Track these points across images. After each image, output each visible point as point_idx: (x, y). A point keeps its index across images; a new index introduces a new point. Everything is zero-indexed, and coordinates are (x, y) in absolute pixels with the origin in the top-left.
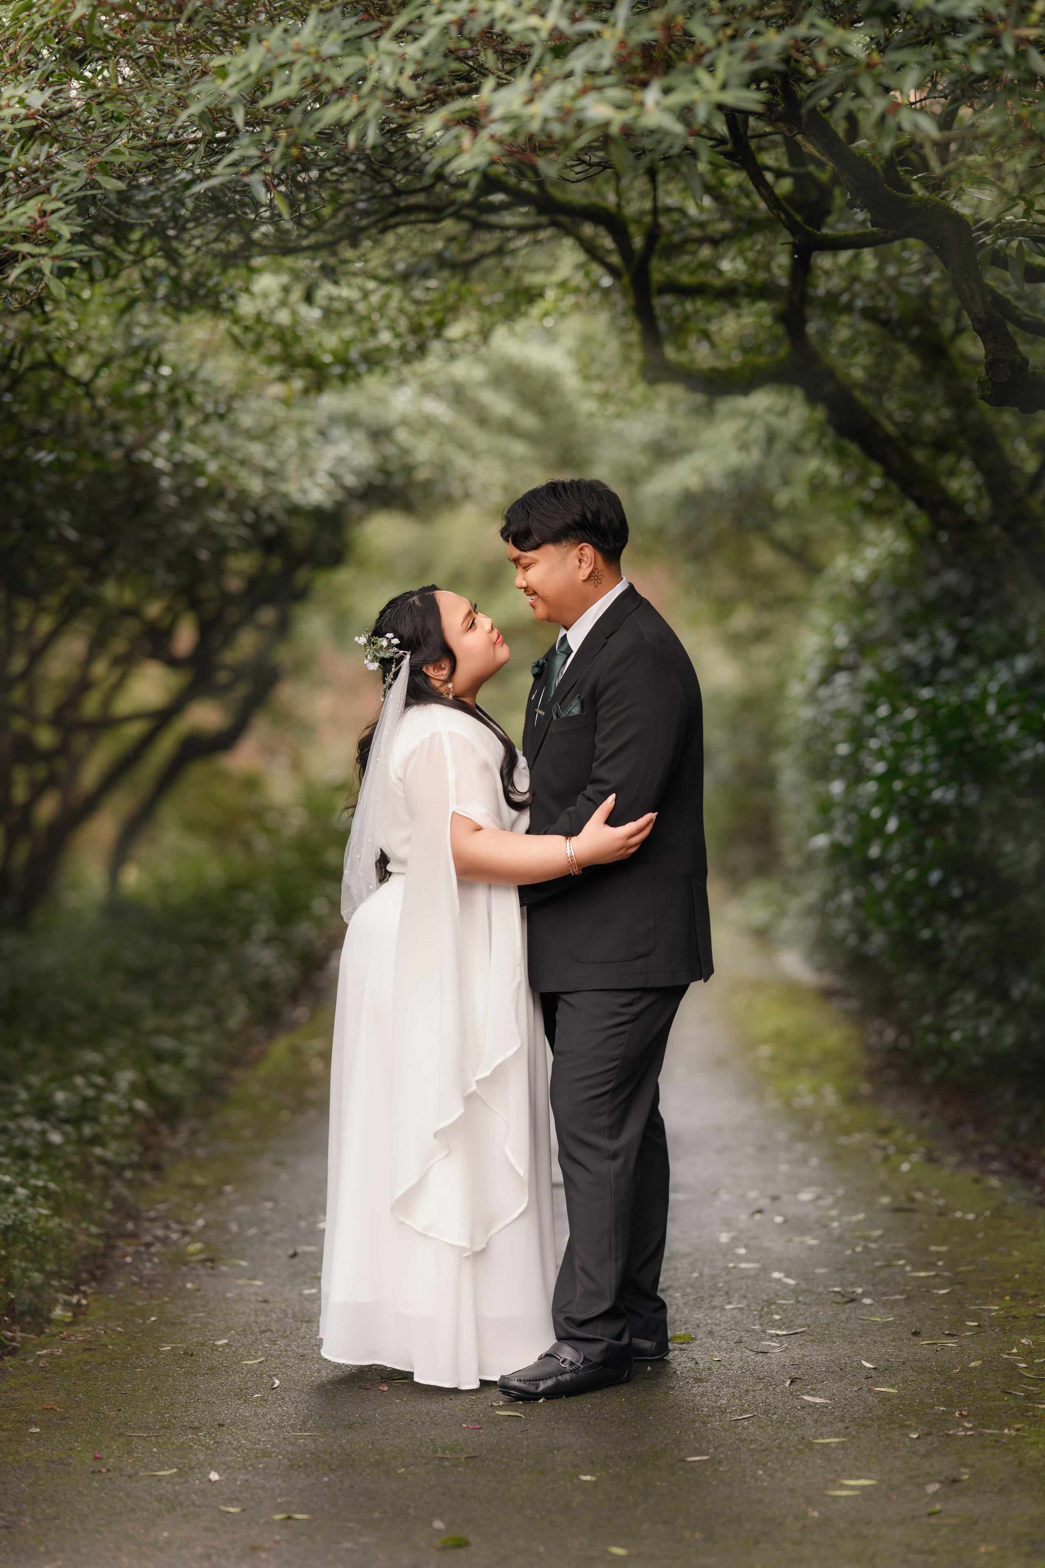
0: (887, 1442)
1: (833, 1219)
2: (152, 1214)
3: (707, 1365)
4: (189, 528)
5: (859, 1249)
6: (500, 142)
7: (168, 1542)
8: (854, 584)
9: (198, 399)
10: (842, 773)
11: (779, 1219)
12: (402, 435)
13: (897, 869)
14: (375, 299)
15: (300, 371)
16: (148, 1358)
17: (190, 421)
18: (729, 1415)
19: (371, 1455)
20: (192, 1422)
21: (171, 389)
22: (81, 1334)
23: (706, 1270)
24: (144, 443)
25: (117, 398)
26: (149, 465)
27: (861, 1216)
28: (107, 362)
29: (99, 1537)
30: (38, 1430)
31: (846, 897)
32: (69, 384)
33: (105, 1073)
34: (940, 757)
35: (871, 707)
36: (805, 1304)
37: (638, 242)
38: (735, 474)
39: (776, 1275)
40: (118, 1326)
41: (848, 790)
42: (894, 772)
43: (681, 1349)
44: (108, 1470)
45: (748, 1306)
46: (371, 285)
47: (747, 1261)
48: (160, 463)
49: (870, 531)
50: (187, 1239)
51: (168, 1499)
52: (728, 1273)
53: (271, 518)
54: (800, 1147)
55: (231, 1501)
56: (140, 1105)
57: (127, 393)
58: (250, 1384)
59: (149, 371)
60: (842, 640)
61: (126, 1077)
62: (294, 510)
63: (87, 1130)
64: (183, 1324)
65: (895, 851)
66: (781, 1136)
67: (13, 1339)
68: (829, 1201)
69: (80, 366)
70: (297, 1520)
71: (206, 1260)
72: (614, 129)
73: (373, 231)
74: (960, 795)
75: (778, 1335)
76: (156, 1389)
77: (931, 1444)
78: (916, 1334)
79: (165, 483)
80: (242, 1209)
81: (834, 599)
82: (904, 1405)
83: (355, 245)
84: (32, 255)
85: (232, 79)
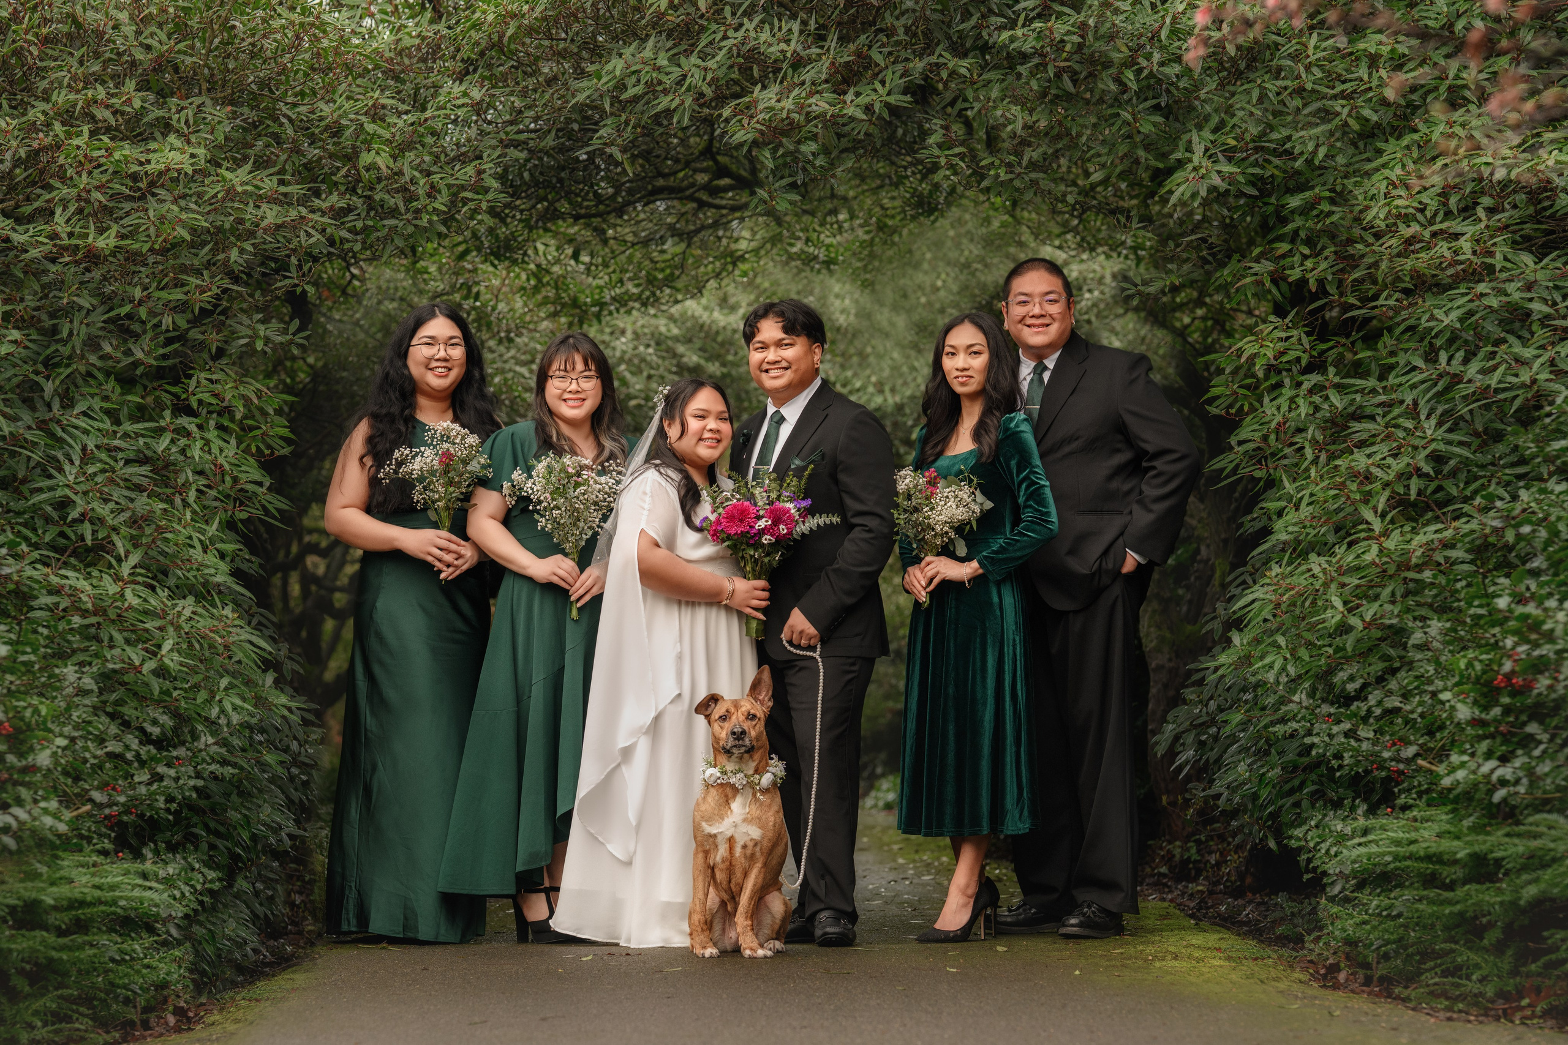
84: (472, 200)
85: (604, 80)
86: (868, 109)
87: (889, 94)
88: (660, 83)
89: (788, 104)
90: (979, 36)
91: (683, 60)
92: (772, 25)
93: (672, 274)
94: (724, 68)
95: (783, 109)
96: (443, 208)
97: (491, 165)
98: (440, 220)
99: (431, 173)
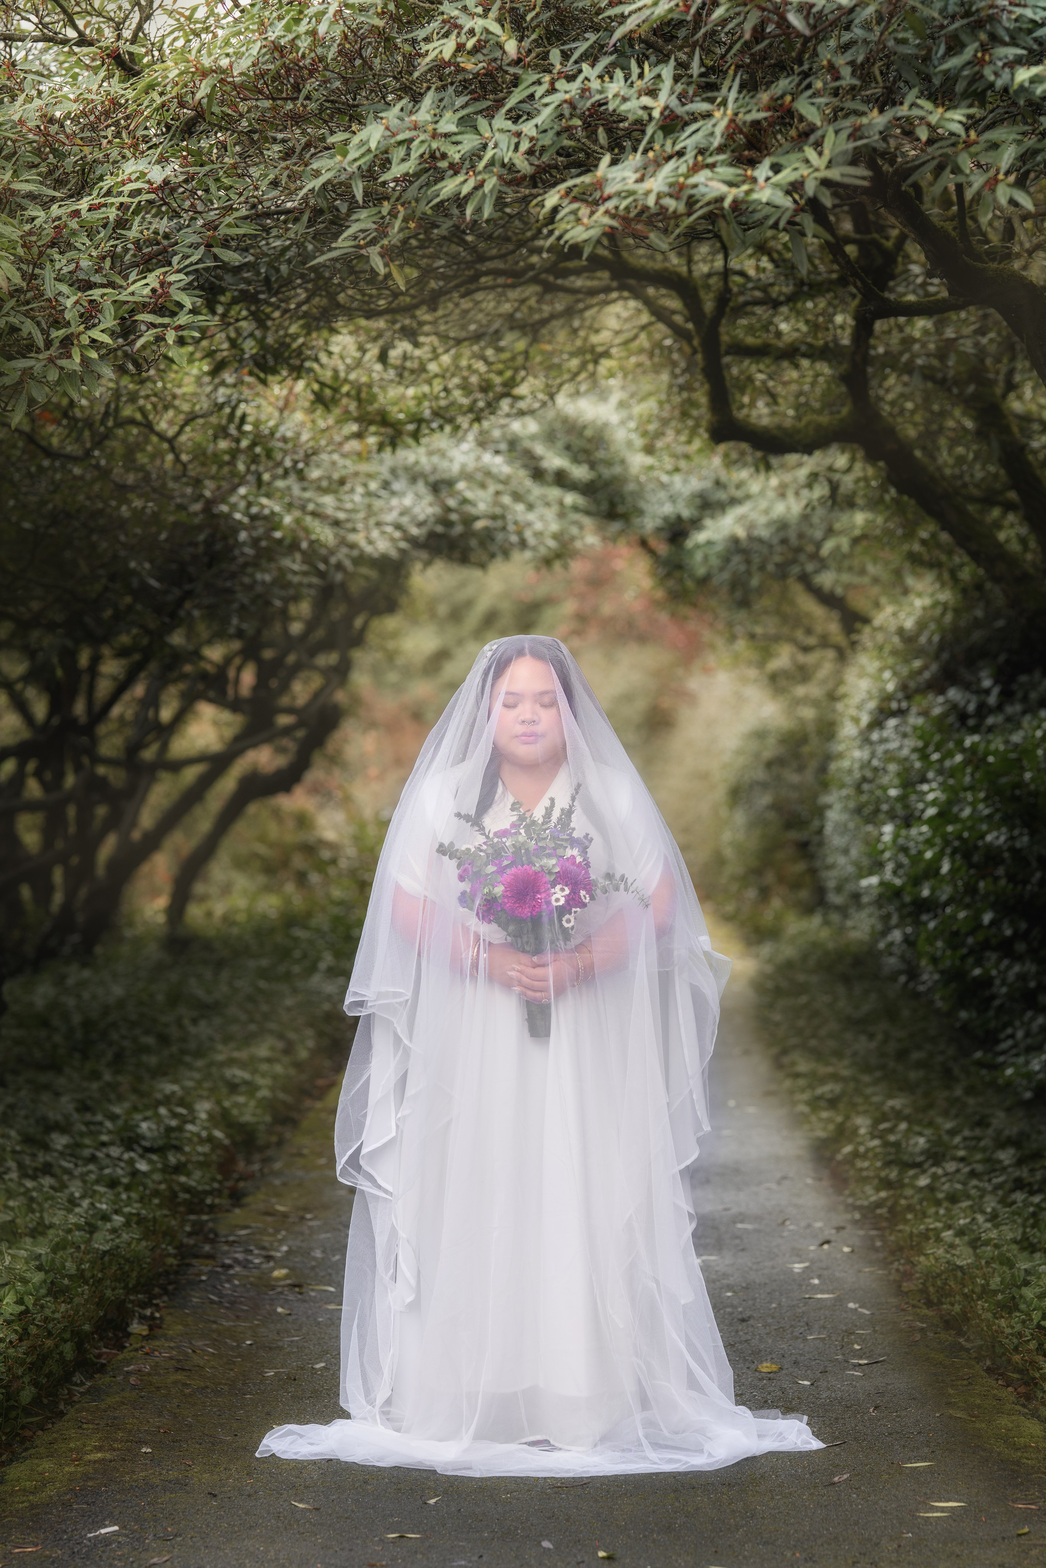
2: (232, 1238)
3: (796, 1393)
4: (264, 577)
6: (615, 216)
8: (903, 632)
9: (278, 455)
11: (846, 1249)
12: (463, 486)
13: (949, 910)
15: (374, 428)
16: (255, 1384)
17: (268, 476)
21: (254, 444)
22: (163, 1349)
23: (784, 1301)
24: (222, 498)
25: (201, 455)
26: (228, 516)
28: (191, 418)
30: (150, 1450)
31: (896, 935)
32: (155, 439)
33: (185, 1103)
34: (991, 801)
36: (882, 1332)
37: (709, 306)
39: (851, 1305)
40: (207, 1346)
41: (898, 834)
42: (947, 816)
45: (830, 1336)
47: (822, 1292)
48: (238, 516)
50: (271, 1264)
52: (805, 1304)
53: (340, 567)
56: (218, 1134)
57: (210, 450)
59: (233, 429)
60: (891, 685)
61: (203, 1108)
62: (361, 559)
63: (172, 1159)
64: (281, 1348)
65: (945, 892)
67: (99, 1356)
69: (164, 424)
71: (295, 1286)
73: (456, 295)
74: (1011, 838)
75: (861, 1365)
79: (243, 535)
80: (325, 1236)
83: (432, 308)
84: (154, 326)
85: (352, 156)
86: (794, 188)
87: (829, 165)
88: (444, 156)
89: (658, 183)
90: (978, 77)
91: (482, 123)
92: (626, 69)
93: (513, 378)
94: (551, 134)
95: (647, 193)
96: (105, 339)
97: (181, 276)
98: (101, 357)
99: (90, 285)
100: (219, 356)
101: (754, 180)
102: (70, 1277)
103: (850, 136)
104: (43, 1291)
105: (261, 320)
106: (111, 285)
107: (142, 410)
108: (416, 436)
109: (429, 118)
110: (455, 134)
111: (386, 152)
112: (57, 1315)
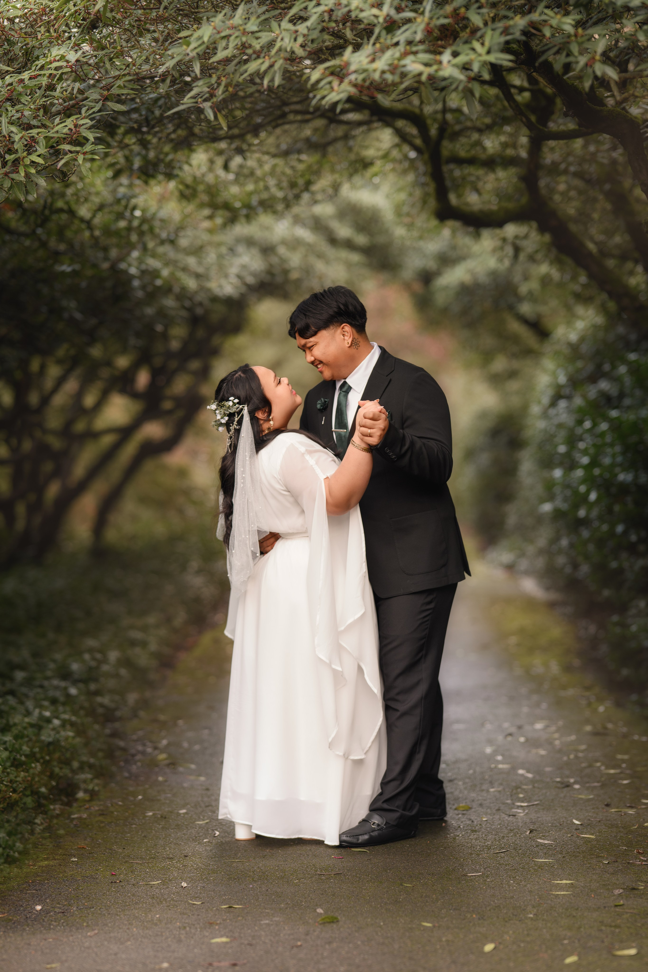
0: (589, 865)
1: (556, 739)
2: (135, 737)
3: (479, 822)
4: (149, 311)
5: (572, 756)
6: (355, 86)
7: (160, 920)
8: (570, 345)
9: (157, 231)
10: (561, 464)
11: (522, 739)
12: (282, 250)
13: (596, 524)
14: (267, 167)
15: (220, 212)
16: (139, 819)
17: (151, 245)
18: (492, 850)
19: (277, 873)
20: (168, 855)
21: (141, 225)
22: (95, 807)
23: (478, 769)
24: (122, 259)
25: (107, 231)
26: (125, 272)
27: (573, 737)
28: (101, 207)
29: (118, 917)
30: (76, 860)
32: (77, 222)
33: (102, 651)
34: (624, 453)
35: (580, 422)
36: (538, 788)
37: (433, 131)
38: (493, 274)
39: (521, 772)
40: (119, 801)
41: (565, 475)
42: (594, 463)
43: (463, 814)
44: (120, 881)
45: (504, 789)
46: (266, 158)
47: (503, 764)
48: (133, 271)
49: (580, 310)
50: (156, 752)
51: (157, 897)
52: (492, 771)
53: (201, 304)
54: (535, 697)
55: (195, 898)
56: (123, 672)
57: (113, 227)
58: (201, 834)
59: (127, 214)
60: (562, 379)
61: (113, 655)
62: (215, 299)
63: (93, 687)
64: (159, 800)
65: (595, 513)
66: (524, 690)
68: (553, 728)
69: (84, 212)
70: (236, 908)
71: (170, 764)
72: (424, 78)
73: (269, 127)
74: (636, 477)
75: (522, 806)
76: (145, 837)
77: (617, 867)
78: (607, 805)
79: (136, 283)
80: (190, 734)
81: (557, 353)
82: (599, 845)
83: (256, 135)
84: (71, 152)
85: (192, 46)
86: (466, 67)
87: (489, 52)
88: (250, 46)
89: (381, 64)
91: (274, 25)
93: (310, 180)
94: (316, 32)
95: (375, 71)
96: (40, 161)
97: (87, 121)
98: (38, 172)
99: (29, 127)
100: (118, 167)
101: (440, 63)
102: (26, 756)
103: (501, 33)
104: (8, 764)
105: (144, 144)
106: (44, 126)
107: (67, 203)
108: (248, 218)
109: (240, 22)
110: (257, 32)
111: (215, 43)
112: (18, 779)
